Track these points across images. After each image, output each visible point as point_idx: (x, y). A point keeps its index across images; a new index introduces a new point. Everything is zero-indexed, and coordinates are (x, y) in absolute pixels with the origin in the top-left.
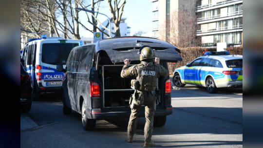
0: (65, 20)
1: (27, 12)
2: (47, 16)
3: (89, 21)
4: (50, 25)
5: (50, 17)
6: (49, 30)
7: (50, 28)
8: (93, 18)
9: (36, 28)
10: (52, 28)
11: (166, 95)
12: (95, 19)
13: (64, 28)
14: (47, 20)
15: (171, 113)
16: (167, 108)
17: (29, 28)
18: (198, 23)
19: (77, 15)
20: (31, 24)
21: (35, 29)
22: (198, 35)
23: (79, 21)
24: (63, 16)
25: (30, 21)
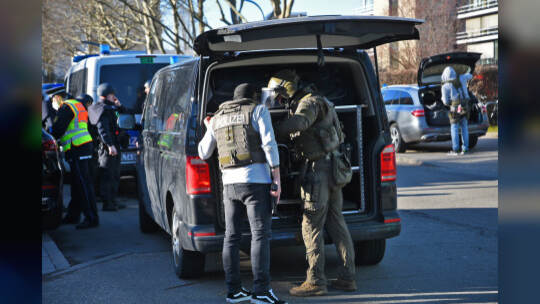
0: (176, 20)
1: (101, 7)
2: (142, 13)
3: (224, 20)
4: (147, 32)
5: (147, 16)
6: (145, 42)
7: (147, 39)
8: (233, 14)
9: (120, 39)
10: (151, 39)
11: (383, 184)
12: (238, 15)
13: (174, 38)
14: (142, 23)
15: (395, 233)
16: (386, 219)
17: (107, 40)
18: (460, 17)
19: (201, 8)
20: (110, 31)
21: (117, 41)
22: (459, 42)
23: (204, 20)
24: (172, 12)
25: (108, 24)
